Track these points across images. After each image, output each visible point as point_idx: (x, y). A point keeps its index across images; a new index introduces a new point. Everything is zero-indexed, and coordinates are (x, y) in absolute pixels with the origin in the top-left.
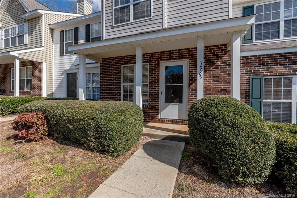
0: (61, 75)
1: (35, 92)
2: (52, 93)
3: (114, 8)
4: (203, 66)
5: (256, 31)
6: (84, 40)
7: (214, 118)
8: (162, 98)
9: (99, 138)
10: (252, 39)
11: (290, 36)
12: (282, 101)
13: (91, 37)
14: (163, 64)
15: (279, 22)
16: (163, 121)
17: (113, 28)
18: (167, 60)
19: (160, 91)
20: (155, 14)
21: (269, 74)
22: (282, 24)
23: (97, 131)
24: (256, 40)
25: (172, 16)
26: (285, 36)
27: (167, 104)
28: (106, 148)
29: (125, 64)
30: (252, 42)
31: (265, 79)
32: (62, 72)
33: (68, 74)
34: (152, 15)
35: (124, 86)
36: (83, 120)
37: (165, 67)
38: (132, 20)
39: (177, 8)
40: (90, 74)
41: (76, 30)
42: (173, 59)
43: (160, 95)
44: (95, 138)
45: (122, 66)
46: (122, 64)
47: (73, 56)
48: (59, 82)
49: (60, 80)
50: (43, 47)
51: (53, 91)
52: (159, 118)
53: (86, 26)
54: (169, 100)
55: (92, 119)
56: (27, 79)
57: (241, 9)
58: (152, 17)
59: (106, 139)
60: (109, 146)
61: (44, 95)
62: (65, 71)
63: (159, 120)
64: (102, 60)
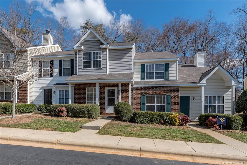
0: (39, 90)
1: (21, 101)
2: (32, 102)
3: (83, 60)
4: (120, 92)
5: (146, 75)
6: (58, 69)
7: (119, 106)
8: (106, 103)
9: (89, 114)
10: (144, 78)
11: (157, 79)
12: (152, 104)
13: (63, 68)
14: (107, 89)
15: (154, 73)
16: (107, 114)
17: (82, 70)
18: (108, 87)
19: (105, 100)
20: (103, 67)
21: (147, 94)
22: (155, 73)
23: (88, 111)
24: (146, 79)
25: (111, 68)
26: (156, 79)
27: (109, 106)
28: (91, 116)
29: (88, 87)
30: (145, 80)
31: (147, 96)
32: (40, 88)
33: (44, 89)
34: (102, 67)
35: (87, 98)
36: (83, 109)
37: (108, 90)
38: (92, 68)
39: (113, 64)
40: (64, 90)
41: (52, 62)
42: (111, 87)
43: (105, 102)
44: (87, 114)
45: (87, 88)
46: (87, 87)
47: (49, 78)
48: (38, 95)
49: (39, 93)
50: (28, 71)
51: (33, 100)
52: (105, 112)
53: (59, 60)
54: (109, 104)
55: (87, 108)
56: (5, 92)
57: (141, 65)
58: (102, 68)
59: (91, 114)
60: (92, 115)
61: (29, 103)
62: (42, 87)
63: (105, 114)
64: (76, 85)
